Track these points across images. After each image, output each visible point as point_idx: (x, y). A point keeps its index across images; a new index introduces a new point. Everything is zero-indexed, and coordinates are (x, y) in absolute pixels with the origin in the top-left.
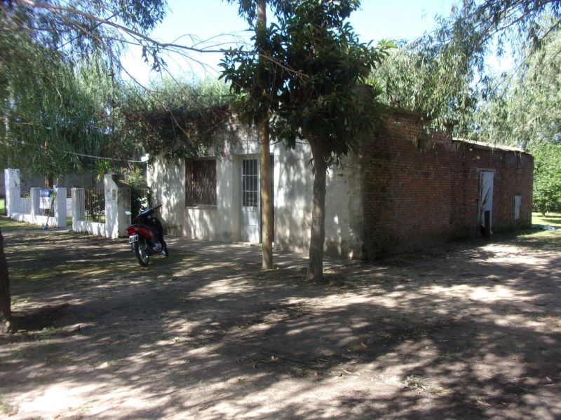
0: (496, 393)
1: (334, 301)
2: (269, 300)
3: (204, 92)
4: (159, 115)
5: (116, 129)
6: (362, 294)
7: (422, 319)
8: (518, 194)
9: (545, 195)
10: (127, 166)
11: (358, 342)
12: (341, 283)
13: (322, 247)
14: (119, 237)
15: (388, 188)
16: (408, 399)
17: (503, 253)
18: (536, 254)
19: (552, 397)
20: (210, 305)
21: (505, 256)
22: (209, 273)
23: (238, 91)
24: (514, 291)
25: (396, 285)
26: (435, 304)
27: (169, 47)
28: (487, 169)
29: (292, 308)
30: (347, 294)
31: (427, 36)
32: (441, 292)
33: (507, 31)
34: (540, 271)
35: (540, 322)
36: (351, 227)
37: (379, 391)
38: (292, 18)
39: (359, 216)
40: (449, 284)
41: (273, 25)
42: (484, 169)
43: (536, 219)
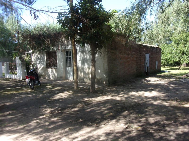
0: (156, 127)
1: (100, 99)
2: (77, 100)
3: (51, 28)
4: (35, 36)
5: (20, 41)
6: (109, 96)
7: (130, 103)
8: (157, 61)
9: (165, 61)
10: (24, 54)
11: (109, 113)
12: (102, 93)
13: (95, 81)
14: (22, 79)
15: (116, 60)
16: (128, 131)
17: (153, 80)
18: (164, 80)
19: (175, 128)
20: (57, 102)
21: (154, 81)
22: (56, 91)
23: (64, 27)
24: (158, 93)
25: (120, 92)
26: (133, 98)
27: (40, 11)
28: (147, 53)
29: (86, 102)
30: (104, 96)
31: (127, 9)
32: (135, 94)
33: (153, 7)
34: (166, 86)
35: (167, 102)
36: (104, 73)
37: (118, 129)
38: (82, 2)
39: (107, 70)
40: (137, 91)
41: (76, 4)
42: (146, 53)
43: (162, 69)
